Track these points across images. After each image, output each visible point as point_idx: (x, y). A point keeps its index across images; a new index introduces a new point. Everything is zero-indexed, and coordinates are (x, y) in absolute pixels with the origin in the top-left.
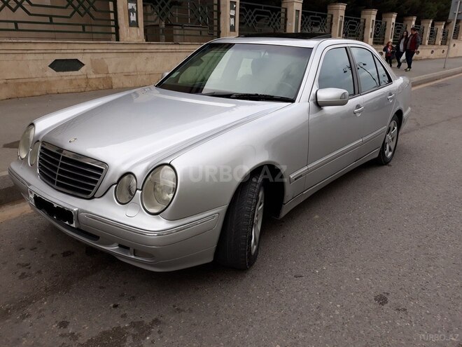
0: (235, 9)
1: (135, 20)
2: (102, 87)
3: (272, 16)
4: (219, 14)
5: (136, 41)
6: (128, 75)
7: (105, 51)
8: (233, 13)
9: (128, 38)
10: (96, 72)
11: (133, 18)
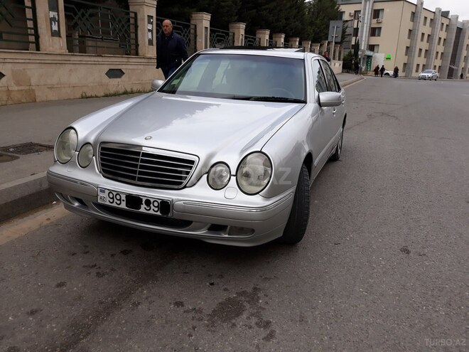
0: (152, 23)
1: (57, 29)
2: (24, 101)
3: (184, 31)
4: (136, 27)
5: (58, 52)
6: (51, 88)
7: (28, 61)
8: (150, 27)
9: (51, 48)
10: (18, 84)
11: (55, 28)
